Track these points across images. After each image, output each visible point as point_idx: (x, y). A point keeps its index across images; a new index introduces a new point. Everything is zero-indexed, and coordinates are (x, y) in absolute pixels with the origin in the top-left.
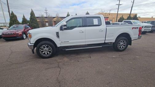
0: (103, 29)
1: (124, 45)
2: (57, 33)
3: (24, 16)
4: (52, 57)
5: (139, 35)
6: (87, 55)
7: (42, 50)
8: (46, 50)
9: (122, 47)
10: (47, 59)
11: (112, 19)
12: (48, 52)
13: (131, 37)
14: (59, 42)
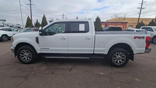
0: (90, 37)
1: (122, 60)
2: (37, 38)
3: (37, 20)
4: (32, 64)
5: (146, 48)
6: (70, 66)
7: (22, 55)
8: (26, 55)
9: (120, 62)
10: (26, 65)
11: (132, 25)
12: (28, 58)
13: (133, 49)
14: (39, 48)
